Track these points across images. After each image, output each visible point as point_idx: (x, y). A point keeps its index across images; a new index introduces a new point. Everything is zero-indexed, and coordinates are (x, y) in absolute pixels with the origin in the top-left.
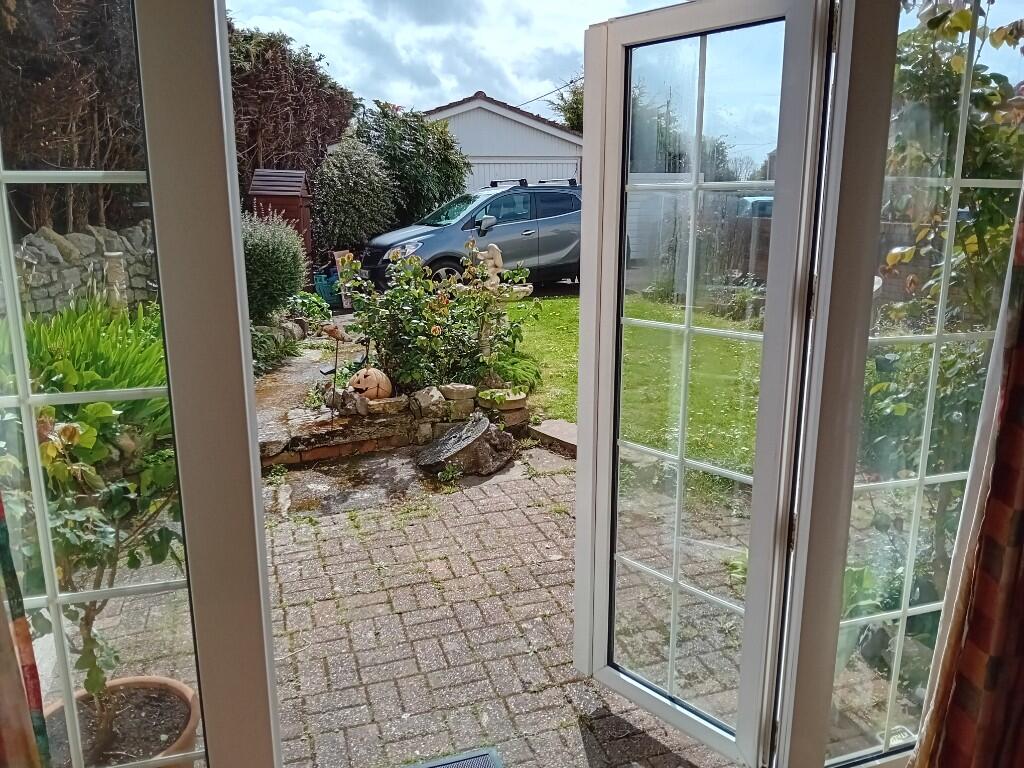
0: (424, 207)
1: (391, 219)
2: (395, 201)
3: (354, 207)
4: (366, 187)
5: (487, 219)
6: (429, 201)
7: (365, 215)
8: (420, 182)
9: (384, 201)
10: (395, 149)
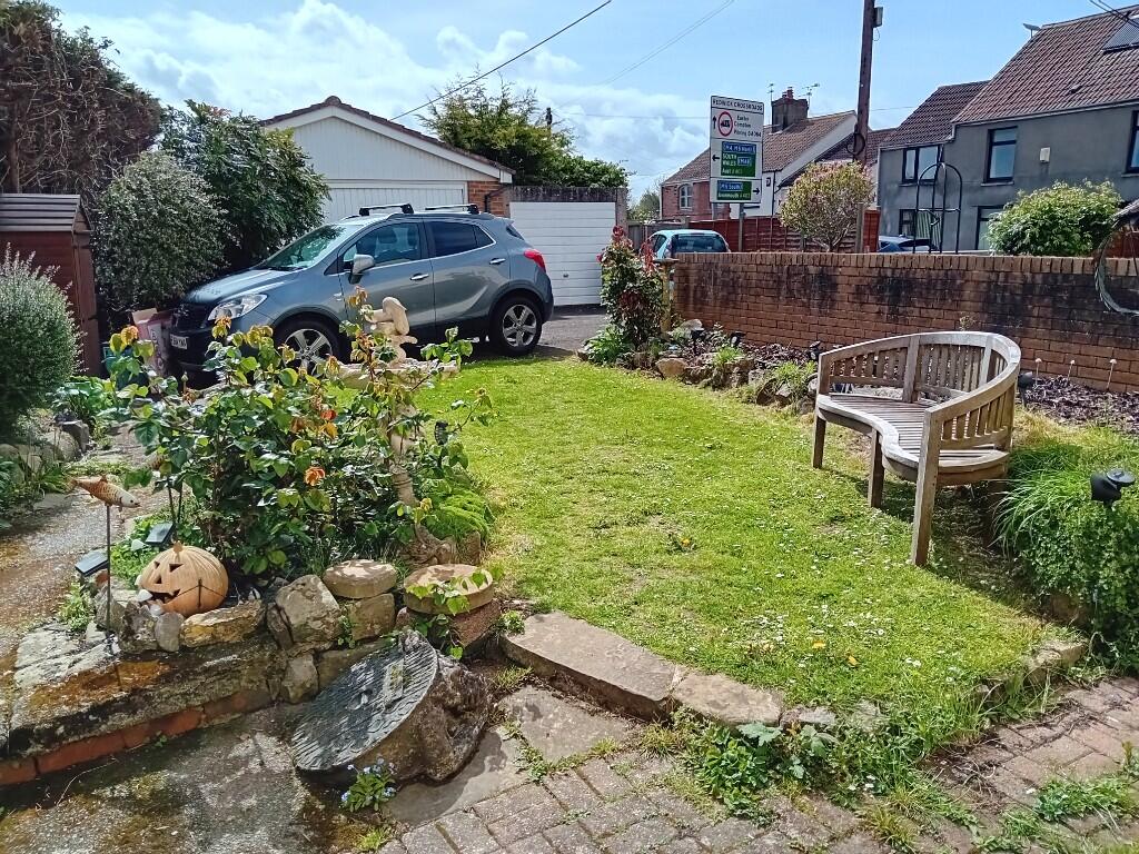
0: (266, 245)
1: (217, 262)
2: (222, 237)
3: (161, 246)
4: (178, 217)
5: (361, 260)
6: (272, 237)
7: (178, 257)
8: (257, 210)
9: (205, 236)
10: (220, 166)
